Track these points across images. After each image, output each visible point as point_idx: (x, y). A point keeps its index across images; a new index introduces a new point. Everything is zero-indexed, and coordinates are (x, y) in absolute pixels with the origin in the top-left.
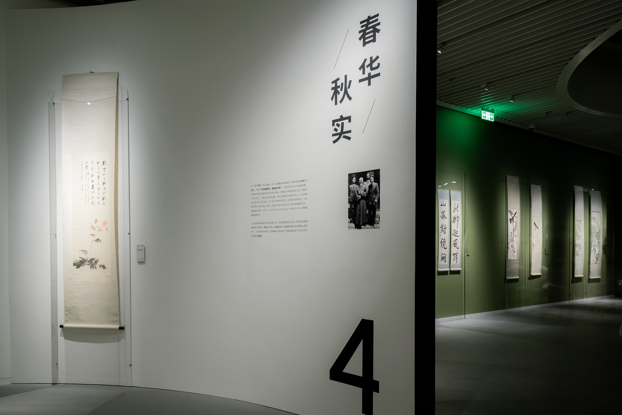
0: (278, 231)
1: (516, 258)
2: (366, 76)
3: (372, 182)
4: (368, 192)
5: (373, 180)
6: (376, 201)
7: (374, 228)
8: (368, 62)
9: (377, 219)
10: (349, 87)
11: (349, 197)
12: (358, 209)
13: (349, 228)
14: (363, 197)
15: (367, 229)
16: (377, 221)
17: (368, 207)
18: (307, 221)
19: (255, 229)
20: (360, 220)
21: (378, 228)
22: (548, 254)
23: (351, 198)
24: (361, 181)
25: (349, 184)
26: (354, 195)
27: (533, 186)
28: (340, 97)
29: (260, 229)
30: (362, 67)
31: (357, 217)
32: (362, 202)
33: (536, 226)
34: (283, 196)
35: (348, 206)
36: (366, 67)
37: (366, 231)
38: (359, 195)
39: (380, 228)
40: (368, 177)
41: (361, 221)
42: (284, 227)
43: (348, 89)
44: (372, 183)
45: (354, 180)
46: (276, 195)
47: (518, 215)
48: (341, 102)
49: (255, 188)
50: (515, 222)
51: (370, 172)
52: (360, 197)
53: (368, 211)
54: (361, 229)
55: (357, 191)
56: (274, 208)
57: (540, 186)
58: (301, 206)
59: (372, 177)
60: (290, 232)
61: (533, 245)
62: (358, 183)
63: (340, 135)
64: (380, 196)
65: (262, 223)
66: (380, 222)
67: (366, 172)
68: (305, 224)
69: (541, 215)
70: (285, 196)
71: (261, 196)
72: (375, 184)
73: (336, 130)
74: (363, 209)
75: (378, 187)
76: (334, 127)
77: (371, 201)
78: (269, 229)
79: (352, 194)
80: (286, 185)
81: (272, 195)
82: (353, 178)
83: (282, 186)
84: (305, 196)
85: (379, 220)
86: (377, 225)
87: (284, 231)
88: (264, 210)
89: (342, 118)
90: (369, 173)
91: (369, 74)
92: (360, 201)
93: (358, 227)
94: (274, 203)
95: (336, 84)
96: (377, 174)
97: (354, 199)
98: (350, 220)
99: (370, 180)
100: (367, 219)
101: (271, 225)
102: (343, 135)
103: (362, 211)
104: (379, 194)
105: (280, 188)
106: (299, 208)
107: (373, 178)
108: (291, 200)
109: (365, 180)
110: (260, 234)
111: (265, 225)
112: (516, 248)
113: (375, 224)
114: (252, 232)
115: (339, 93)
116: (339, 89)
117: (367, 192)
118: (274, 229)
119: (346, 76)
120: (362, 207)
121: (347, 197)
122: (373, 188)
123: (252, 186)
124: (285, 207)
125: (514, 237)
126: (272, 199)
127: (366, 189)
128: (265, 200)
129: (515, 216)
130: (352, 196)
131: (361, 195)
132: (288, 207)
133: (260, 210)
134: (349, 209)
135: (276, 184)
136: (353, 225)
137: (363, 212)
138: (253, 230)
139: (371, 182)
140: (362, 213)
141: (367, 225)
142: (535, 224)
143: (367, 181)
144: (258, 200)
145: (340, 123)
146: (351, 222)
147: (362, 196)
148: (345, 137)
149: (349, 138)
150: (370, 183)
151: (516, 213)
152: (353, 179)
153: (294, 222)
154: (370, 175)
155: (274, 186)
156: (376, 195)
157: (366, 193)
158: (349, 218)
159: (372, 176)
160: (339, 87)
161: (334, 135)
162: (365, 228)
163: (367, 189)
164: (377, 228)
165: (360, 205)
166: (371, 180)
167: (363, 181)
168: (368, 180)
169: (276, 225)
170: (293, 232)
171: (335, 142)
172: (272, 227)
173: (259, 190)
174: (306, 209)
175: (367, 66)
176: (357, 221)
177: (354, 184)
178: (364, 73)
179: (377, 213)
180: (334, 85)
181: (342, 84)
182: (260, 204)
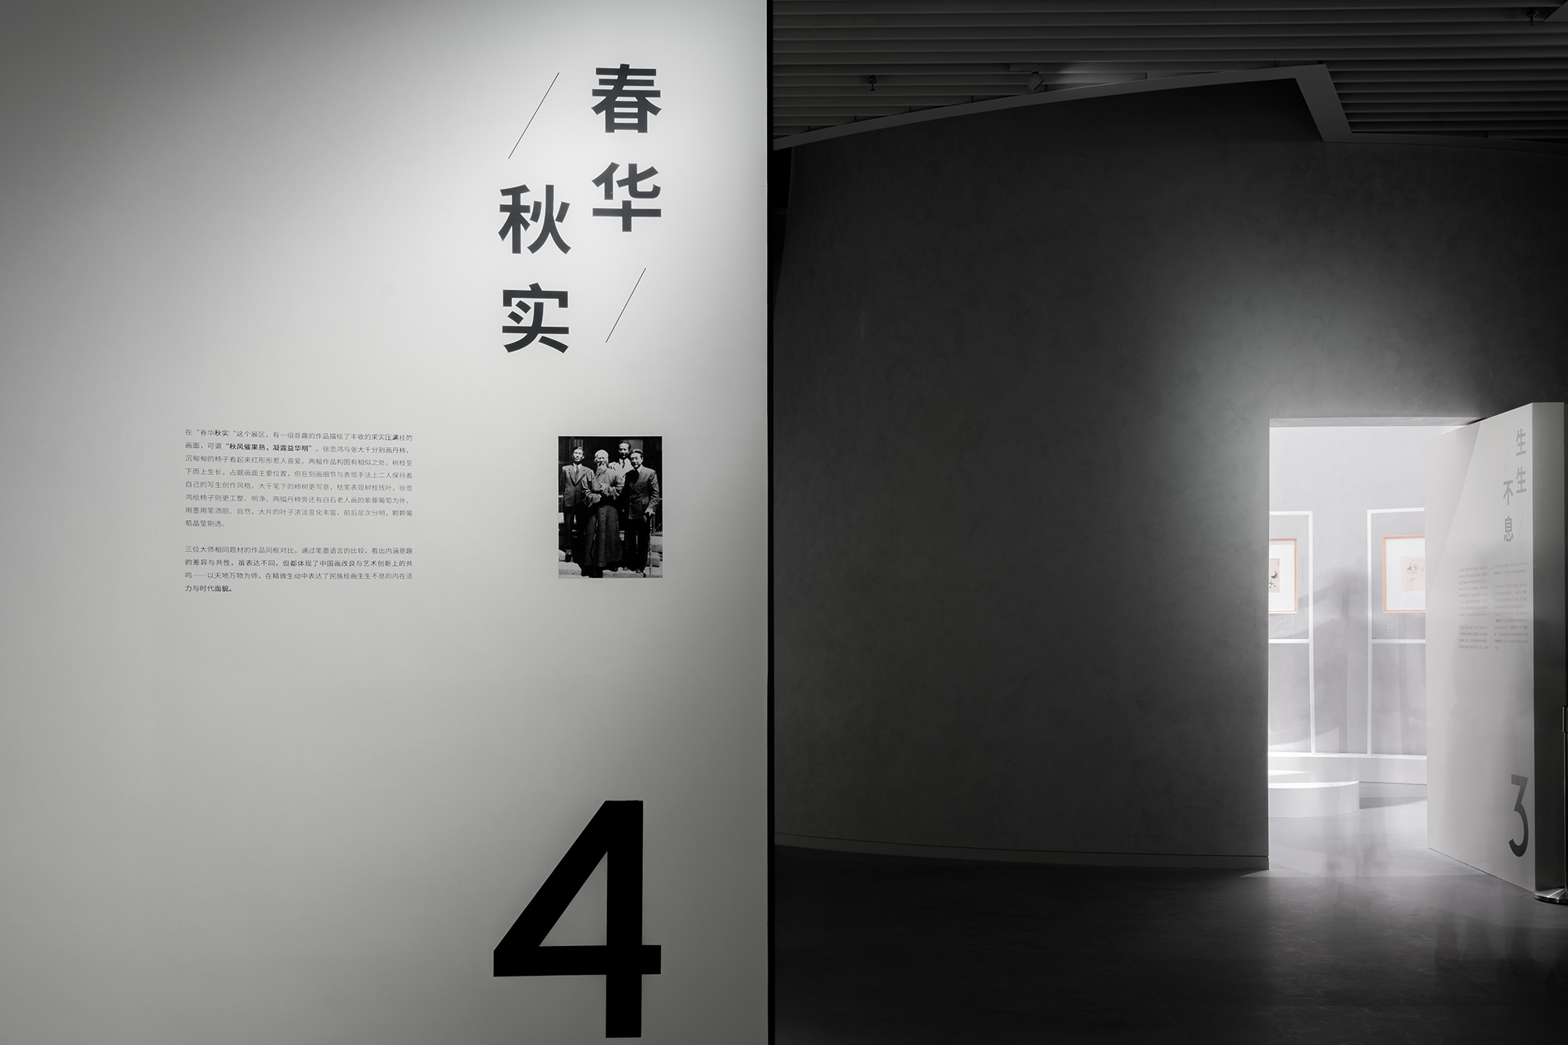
0: (298, 576)
2: (616, 204)
3: (637, 466)
4: (624, 488)
5: (640, 461)
6: (650, 511)
7: (645, 576)
8: (621, 174)
9: (653, 556)
10: (561, 218)
11: (562, 496)
12: (591, 528)
13: (560, 574)
14: (606, 500)
15: (621, 577)
16: (654, 559)
17: (624, 524)
18: (410, 551)
19: (200, 566)
20: (597, 555)
21: (658, 577)
23: (569, 499)
24: (602, 460)
25: (563, 463)
26: (577, 491)
28: (529, 235)
29: (222, 569)
30: (605, 179)
31: (589, 547)
32: (603, 510)
34: (319, 474)
35: (560, 518)
36: (615, 185)
37: (618, 586)
38: (593, 492)
39: (662, 577)
40: (623, 451)
41: (602, 558)
42: (323, 563)
43: (557, 223)
44: (636, 468)
45: (579, 453)
46: (291, 469)
48: (534, 248)
49: (204, 441)
51: (631, 441)
52: (598, 498)
53: (625, 534)
54: (602, 577)
55: (590, 483)
56: (280, 505)
58: (388, 508)
59: (636, 452)
60: (344, 580)
62: (590, 462)
63: (531, 333)
64: (661, 501)
65: (232, 550)
66: (664, 564)
67: (620, 440)
68: (405, 557)
70: (326, 474)
71: (226, 467)
72: (645, 472)
73: (514, 317)
74: (606, 528)
75: (655, 480)
76: (509, 310)
77: (634, 510)
78: (262, 570)
79: (570, 489)
80: (330, 443)
81: (273, 467)
82: (576, 448)
83: (316, 445)
84: (405, 482)
85: (659, 558)
86: (653, 569)
87: (323, 576)
88: (240, 511)
89: (536, 291)
90: (628, 443)
91: (627, 204)
92: (598, 509)
93: (592, 570)
94: (281, 493)
95: (516, 199)
96: (652, 449)
97: (578, 502)
98: (564, 554)
99: (631, 459)
100: (621, 553)
101: (268, 556)
102: (539, 336)
103: (603, 534)
104: (661, 496)
105: (305, 448)
106: (382, 513)
107: (639, 455)
108: (350, 487)
109: (615, 456)
110: (222, 582)
111: (245, 557)
113: (647, 568)
114: (188, 575)
115: (526, 225)
116: (527, 216)
117: (620, 488)
118: (281, 569)
119: (550, 190)
120: (604, 522)
121: (555, 496)
122: (640, 481)
123: (188, 432)
124: (329, 506)
126: (273, 479)
127: (619, 481)
128: (244, 479)
130: (573, 494)
131: (600, 492)
132: (340, 508)
133: (226, 511)
134: (561, 525)
135: (290, 436)
136: (575, 567)
137: (606, 536)
138: (192, 568)
139: (633, 464)
140: (604, 537)
141: (620, 569)
143: (621, 461)
144: (214, 478)
145: (530, 302)
146: (568, 559)
147: (604, 496)
148: (544, 340)
149: (562, 348)
150: (629, 467)
152: (576, 451)
153: (361, 551)
154: (629, 448)
155: (280, 442)
156: (650, 499)
157: (618, 491)
158: (560, 548)
159: (638, 450)
160: (526, 209)
161: (507, 329)
162: (615, 576)
163: (622, 481)
164: (653, 577)
165: (598, 517)
166: (635, 460)
167: (607, 460)
168: (624, 459)
169: (290, 558)
170: (357, 580)
171: (511, 348)
172: (272, 563)
173: (219, 446)
174: (406, 517)
175: (621, 183)
176: (588, 556)
177: (578, 463)
178: (609, 195)
179: (654, 540)
180: (508, 200)
181: (537, 205)
182: (222, 492)
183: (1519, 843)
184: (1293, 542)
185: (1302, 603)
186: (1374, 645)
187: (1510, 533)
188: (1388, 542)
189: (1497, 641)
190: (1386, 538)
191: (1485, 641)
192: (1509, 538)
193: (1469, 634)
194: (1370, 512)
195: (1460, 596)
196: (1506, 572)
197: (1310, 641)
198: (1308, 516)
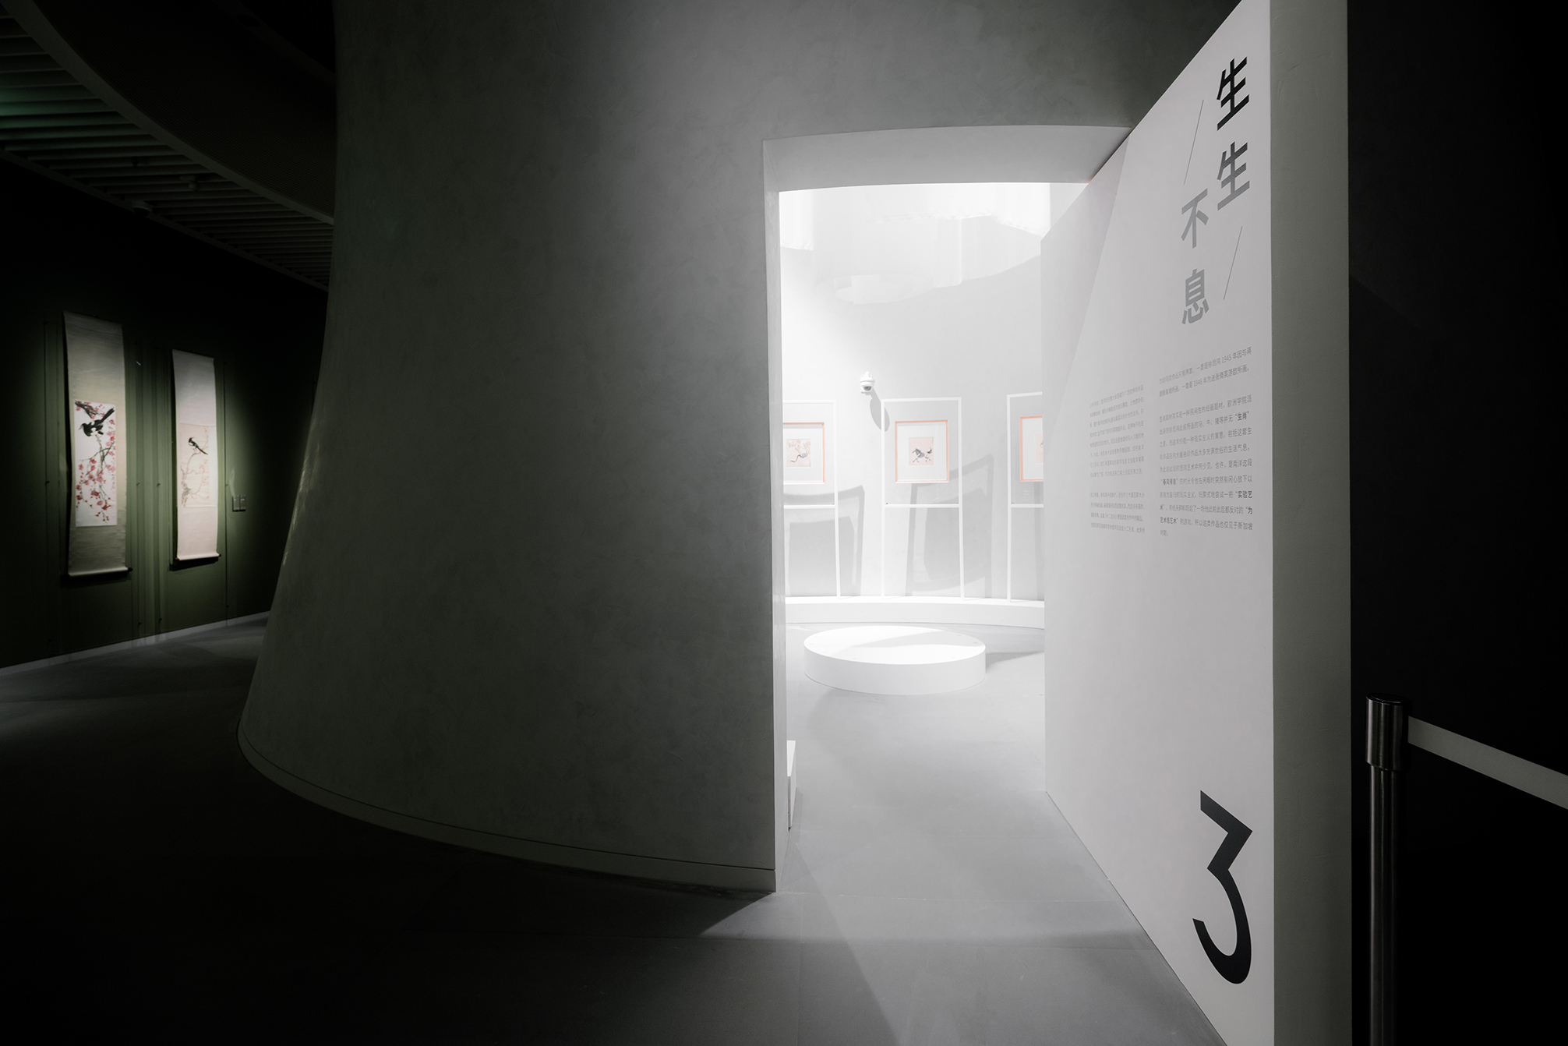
1: (113, 522)
22: (244, 510)
27: (179, 359)
33: (197, 447)
47: (120, 418)
50: (109, 434)
57: (213, 359)
61: (187, 491)
69: (215, 424)
112: (114, 497)
125: (105, 471)
129: (109, 418)
142: (194, 444)
151: (111, 412)
183: (1227, 945)
184: (945, 423)
185: (953, 475)
186: (1012, 509)
187: (1200, 303)
188: (1024, 421)
189: (1167, 520)
190: (1022, 418)
191: (1138, 518)
192: (1194, 313)
193: (1108, 505)
194: (1009, 397)
195: (1093, 445)
196: (1188, 385)
197: (960, 506)
198: (957, 401)
